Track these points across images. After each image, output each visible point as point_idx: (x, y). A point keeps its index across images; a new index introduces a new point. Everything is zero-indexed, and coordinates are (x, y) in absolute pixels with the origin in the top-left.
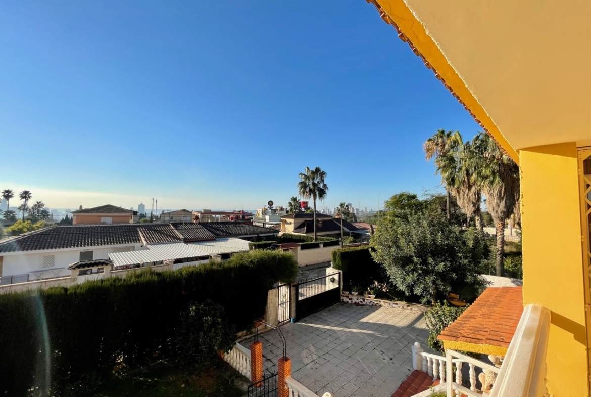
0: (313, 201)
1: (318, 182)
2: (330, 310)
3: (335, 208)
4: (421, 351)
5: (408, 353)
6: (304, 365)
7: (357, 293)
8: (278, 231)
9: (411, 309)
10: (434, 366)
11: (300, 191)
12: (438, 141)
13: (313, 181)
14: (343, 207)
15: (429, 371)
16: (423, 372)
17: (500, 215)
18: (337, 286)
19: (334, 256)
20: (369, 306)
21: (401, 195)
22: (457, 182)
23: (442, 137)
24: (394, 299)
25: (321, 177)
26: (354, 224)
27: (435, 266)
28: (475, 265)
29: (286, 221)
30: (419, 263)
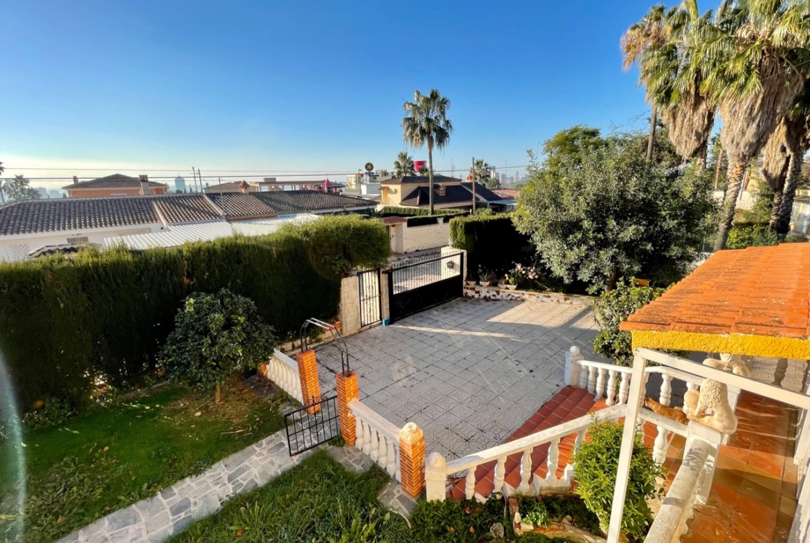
0: (429, 151)
1: (436, 118)
2: (444, 308)
4: (581, 359)
5: (559, 363)
6: (393, 382)
7: (488, 283)
8: (376, 204)
9: (571, 303)
10: (600, 379)
11: (405, 134)
12: (649, 29)
13: (428, 114)
14: (480, 167)
15: (589, 387)
16: (580, 389)
17: (742, 150)
18: (458, 273)
19: (453, 229)
20: (506, 301)
21: (575, 130)
22: (674, 96)
23: (658, 19)
24: (545, 289)
25: (441, 108)
26: (496, 192)
27: (618, 234)
28: (689, 230)
29: (388, 188)
30: (592, 229)
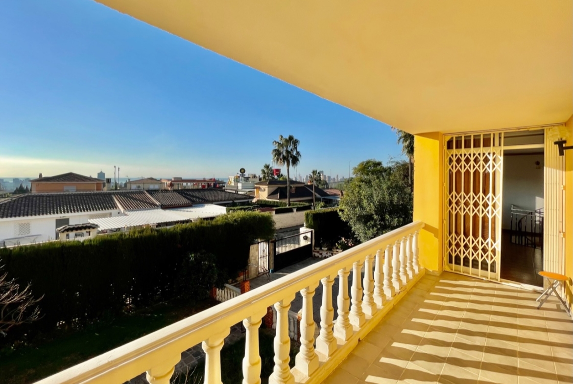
0: (287, 168)
1: (291, 150)
2: (303, 264)
3: (307, 176)
7: (326, 249)
8: (253, 198)
11: (274, 159)
13: (287, 148)
14: (315, 174)
18: (309, 243)
19: (306, 217)
21: (368, 162)
25: (295, 145)
26: (326, 191)
29: (259, 188)
30: (378, 220)
